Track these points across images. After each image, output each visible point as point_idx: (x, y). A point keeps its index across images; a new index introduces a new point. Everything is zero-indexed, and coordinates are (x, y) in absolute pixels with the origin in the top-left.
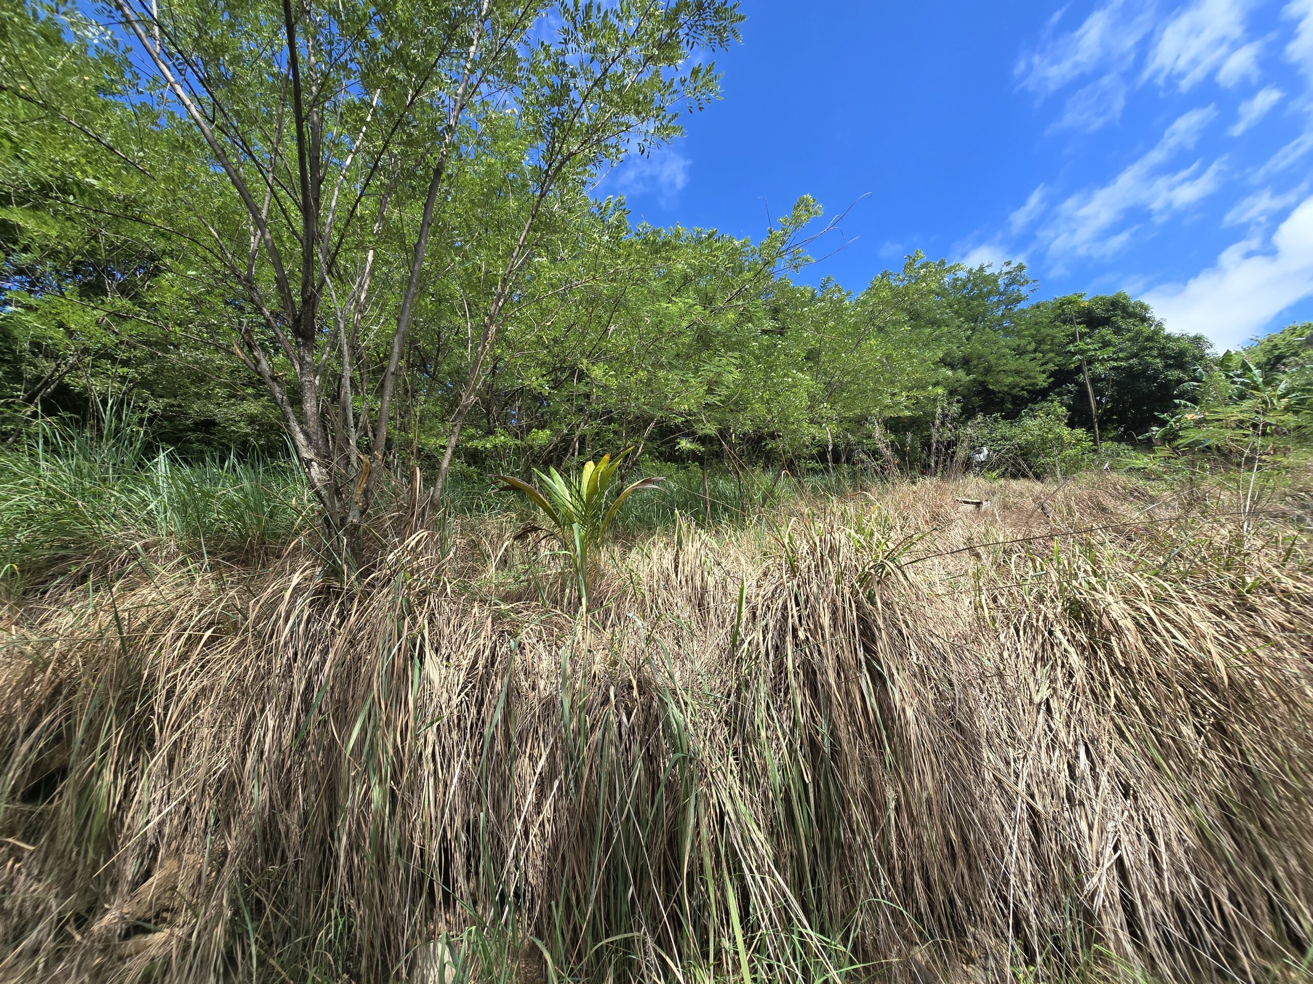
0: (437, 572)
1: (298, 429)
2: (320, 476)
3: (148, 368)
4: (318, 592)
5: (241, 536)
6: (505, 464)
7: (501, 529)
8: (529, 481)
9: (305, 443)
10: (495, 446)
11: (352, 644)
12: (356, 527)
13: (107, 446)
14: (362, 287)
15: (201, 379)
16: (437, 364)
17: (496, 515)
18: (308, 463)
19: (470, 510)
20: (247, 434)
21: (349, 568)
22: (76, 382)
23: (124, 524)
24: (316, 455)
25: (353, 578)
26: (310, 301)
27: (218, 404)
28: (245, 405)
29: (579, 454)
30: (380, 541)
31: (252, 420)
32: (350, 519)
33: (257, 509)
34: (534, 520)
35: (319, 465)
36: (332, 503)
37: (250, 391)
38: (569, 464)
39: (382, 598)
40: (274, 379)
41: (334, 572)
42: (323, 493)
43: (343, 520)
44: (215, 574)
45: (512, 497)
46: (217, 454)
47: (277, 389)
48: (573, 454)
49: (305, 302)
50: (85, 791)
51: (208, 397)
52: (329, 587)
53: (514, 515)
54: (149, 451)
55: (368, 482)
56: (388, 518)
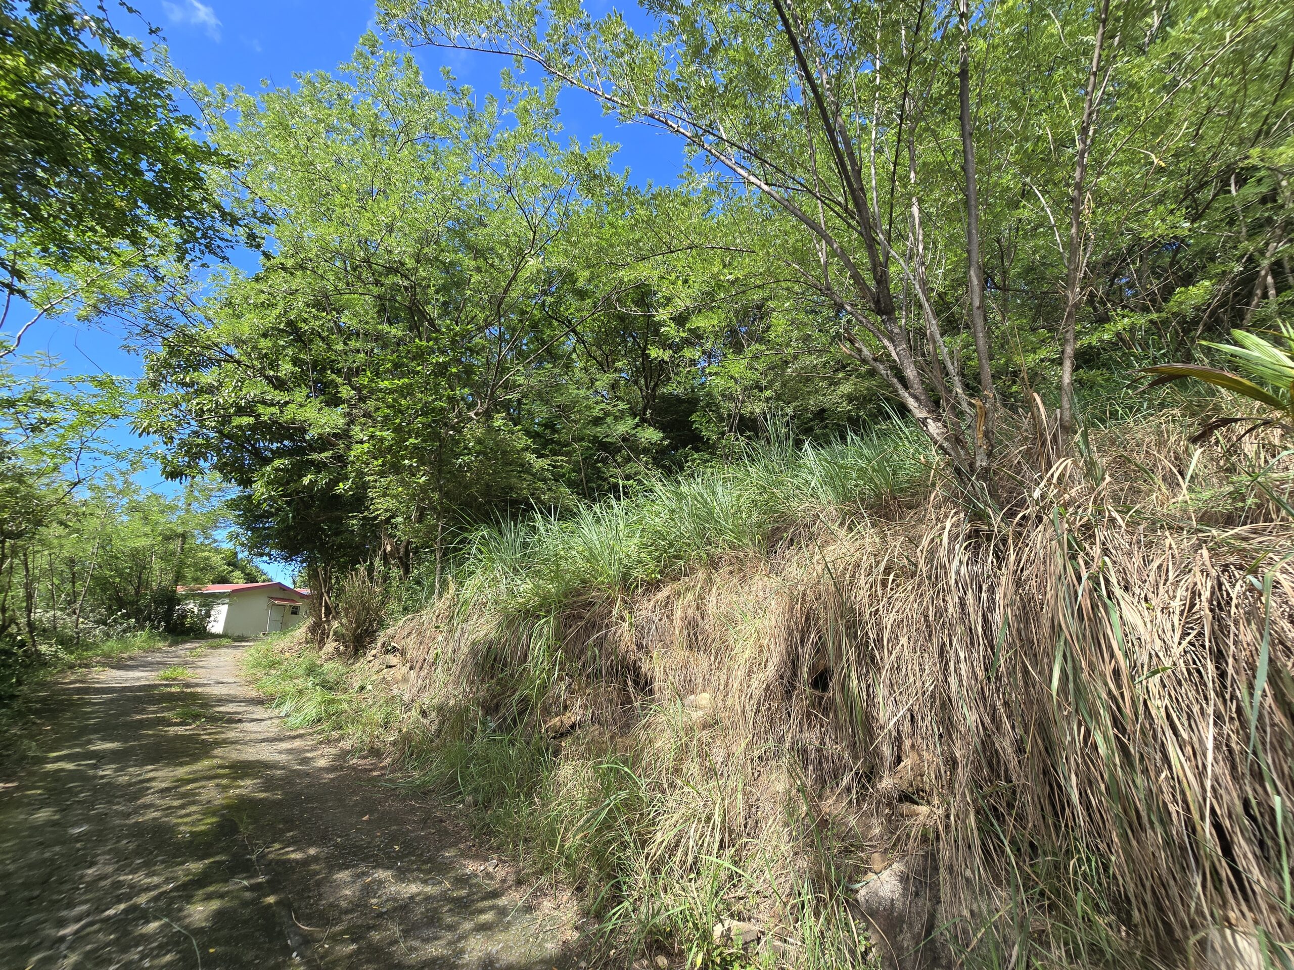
0: (1095, 502)
1: (907, 395)
2: (938, 431)
3: (778, 384)
4: (969, 537)
5: (876, 495)
6: (1137, 350)
7: (1160, 434)
8: (1189, 358)
9: (916, 405)
10: (1118, 334)
11: (1018, 583)
12: (986, 470)
13: (775, 448)
14: (916, 239)
15: (808, 380)
16: (1005, 273)
17: (1145, 417)
18: (924, 421)
19: (1103, 421)
20: (850, 411)
21: (994, 511)
22: (746, 411)
23: (801, 500)
24: (929, 412)
25: (999, 519)
26: (882, 280)
27: (824, 395)
28: (842, 388)
29: (1279, 292)
30: (1014, 478)
31: (850, 398)
32: (978, 463)
33: (880, 470)
34: (1217, 408)
35: (934, 420)
36: (957, 452)
37: (841, 375)
38: (1261, 312)
39: (1038, 537)
40: (875, 360)
41: (978, 516)
42: (945, 445)
43: (972, 466)
44: (877, 530)
45: (1165, 390)
46: (837, 434)
47: (881, 367)
48: (1265, 296)
49: (879, 282)
50: (844, 687)
51: (817, 391)
52: (977, 531)
53: (1176, 411)
54: (798, 444)
55: (986, 424)
56: (1016, 452)
